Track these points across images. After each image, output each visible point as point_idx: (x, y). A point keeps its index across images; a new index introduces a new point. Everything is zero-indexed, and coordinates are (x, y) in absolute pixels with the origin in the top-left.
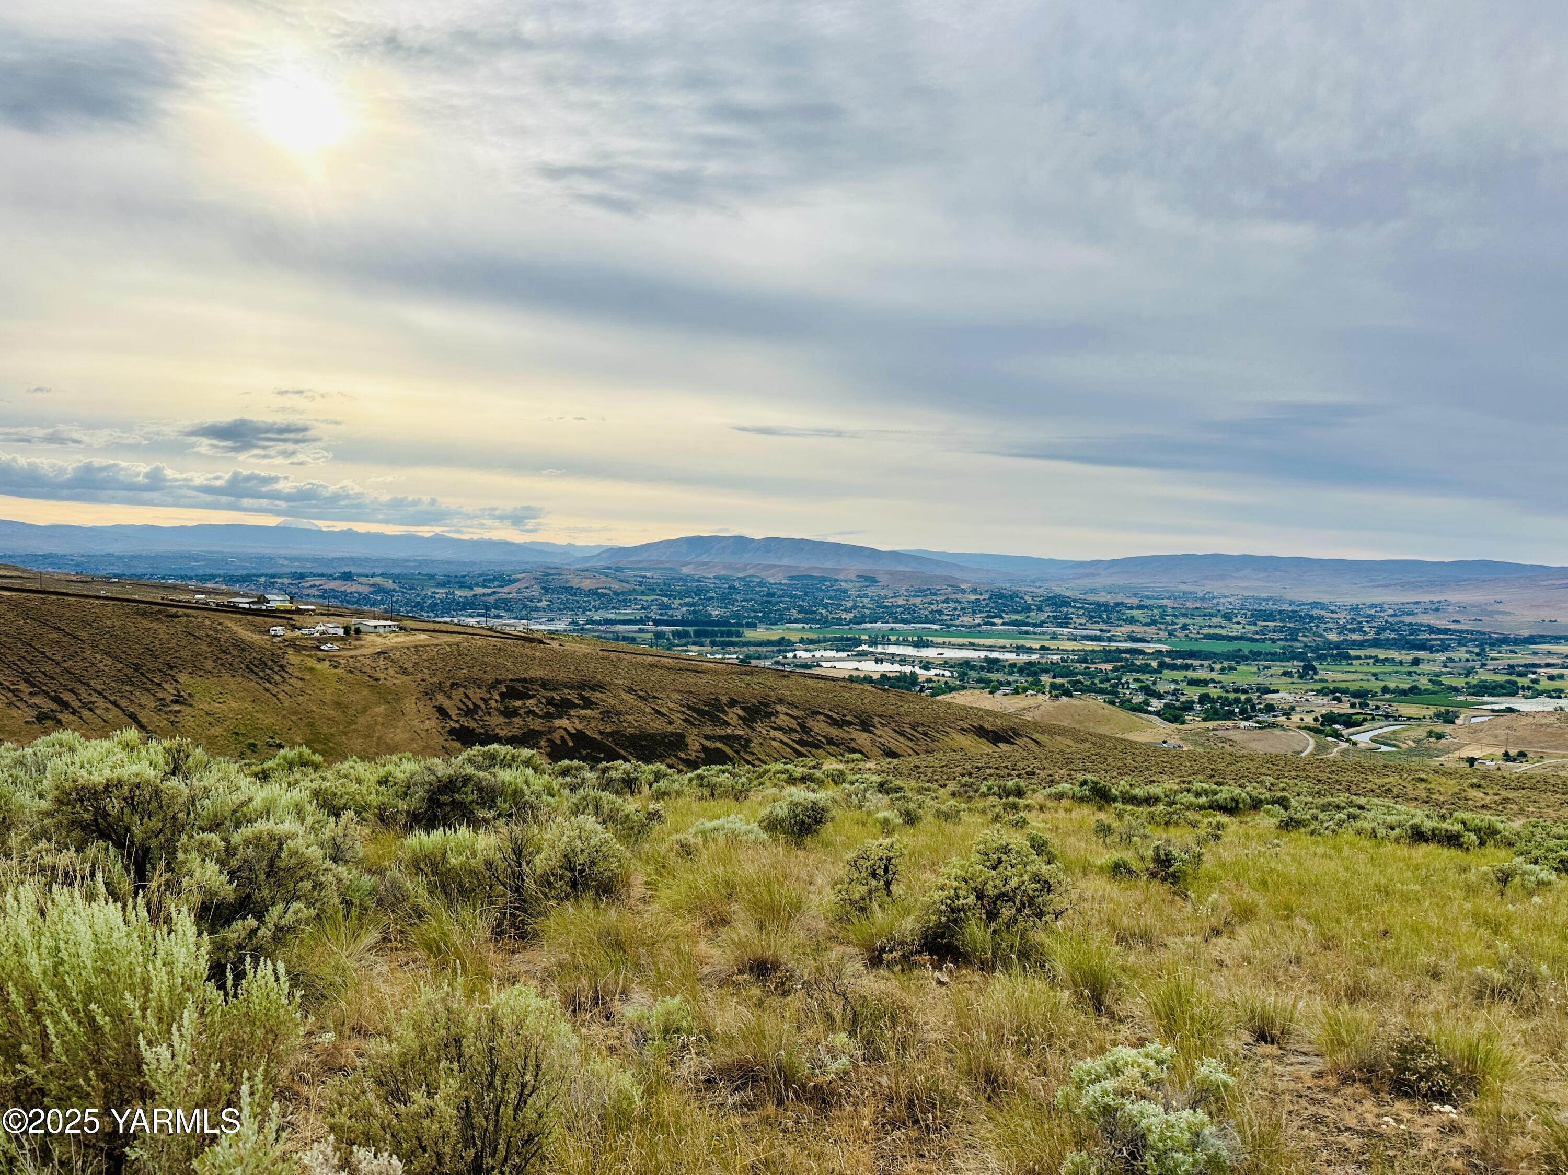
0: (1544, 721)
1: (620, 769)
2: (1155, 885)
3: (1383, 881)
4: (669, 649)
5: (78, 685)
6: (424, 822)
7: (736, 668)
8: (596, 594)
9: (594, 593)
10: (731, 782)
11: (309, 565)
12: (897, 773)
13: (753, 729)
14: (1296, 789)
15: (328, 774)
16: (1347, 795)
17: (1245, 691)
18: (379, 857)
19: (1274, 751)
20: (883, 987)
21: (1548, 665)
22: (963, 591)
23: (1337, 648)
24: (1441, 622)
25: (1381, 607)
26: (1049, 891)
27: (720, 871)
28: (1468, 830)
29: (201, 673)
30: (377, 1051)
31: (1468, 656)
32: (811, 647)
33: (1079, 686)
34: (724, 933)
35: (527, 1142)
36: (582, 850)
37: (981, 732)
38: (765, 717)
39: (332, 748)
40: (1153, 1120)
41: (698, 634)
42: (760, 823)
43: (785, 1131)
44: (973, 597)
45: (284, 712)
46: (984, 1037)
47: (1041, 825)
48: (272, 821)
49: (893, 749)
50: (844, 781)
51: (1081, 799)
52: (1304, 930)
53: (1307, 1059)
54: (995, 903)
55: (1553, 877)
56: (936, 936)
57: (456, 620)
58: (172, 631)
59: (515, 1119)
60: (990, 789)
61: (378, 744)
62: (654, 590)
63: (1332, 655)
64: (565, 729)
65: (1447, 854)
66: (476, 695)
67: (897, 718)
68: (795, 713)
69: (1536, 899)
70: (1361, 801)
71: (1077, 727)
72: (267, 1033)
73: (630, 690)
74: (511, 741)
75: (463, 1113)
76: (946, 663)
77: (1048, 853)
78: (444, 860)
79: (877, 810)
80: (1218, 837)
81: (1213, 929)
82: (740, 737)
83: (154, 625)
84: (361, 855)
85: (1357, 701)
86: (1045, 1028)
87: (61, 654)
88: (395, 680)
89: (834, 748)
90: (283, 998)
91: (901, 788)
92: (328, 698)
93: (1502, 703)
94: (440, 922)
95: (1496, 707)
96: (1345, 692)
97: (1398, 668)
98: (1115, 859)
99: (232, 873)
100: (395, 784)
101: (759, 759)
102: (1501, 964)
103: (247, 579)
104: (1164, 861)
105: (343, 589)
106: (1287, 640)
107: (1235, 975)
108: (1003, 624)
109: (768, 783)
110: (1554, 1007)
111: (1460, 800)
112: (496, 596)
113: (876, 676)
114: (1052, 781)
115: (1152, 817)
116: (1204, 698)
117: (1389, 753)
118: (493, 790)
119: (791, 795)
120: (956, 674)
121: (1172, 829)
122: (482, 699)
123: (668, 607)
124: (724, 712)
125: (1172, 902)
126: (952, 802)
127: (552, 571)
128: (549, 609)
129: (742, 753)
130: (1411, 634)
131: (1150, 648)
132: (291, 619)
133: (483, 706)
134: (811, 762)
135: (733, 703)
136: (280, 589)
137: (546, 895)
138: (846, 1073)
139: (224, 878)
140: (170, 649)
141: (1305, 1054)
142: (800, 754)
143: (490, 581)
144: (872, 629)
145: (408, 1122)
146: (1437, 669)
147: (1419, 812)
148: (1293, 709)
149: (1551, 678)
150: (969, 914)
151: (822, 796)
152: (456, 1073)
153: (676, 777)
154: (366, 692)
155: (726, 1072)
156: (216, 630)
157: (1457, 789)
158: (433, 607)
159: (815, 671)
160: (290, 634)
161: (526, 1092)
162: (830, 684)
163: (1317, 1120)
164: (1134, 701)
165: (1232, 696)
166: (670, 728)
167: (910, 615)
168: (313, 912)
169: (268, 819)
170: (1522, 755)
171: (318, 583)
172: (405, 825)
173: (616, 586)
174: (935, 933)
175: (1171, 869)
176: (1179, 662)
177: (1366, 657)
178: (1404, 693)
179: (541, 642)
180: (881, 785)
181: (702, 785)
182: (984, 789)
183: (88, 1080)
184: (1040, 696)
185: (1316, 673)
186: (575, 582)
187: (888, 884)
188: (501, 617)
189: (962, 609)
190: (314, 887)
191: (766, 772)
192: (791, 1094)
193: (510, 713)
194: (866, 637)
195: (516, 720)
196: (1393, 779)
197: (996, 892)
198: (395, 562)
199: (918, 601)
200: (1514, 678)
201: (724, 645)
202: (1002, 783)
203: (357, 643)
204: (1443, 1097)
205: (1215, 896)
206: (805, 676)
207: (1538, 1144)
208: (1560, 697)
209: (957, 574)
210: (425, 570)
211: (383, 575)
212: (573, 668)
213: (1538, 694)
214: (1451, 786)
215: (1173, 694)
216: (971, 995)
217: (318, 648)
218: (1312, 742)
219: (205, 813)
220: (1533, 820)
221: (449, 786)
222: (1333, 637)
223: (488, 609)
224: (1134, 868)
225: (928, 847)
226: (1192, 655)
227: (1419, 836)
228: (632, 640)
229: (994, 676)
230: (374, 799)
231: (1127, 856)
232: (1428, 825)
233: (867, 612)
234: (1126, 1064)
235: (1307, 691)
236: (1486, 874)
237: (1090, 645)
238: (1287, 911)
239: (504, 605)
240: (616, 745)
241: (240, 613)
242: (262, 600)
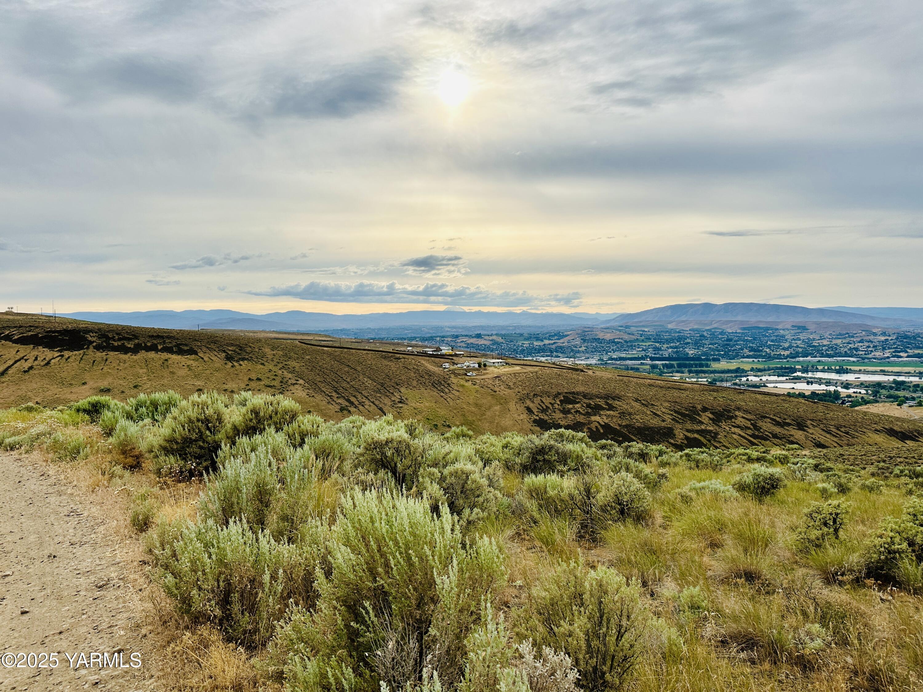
1: (635, 447)
4: (661, 375)
5: (357, 394)
6: (532, 470)
7: (706, 387)
8: (614, 342)
9: (612, 342)
10: (709, 459)
11: (460, 330)
12: (827, 458)
13: (720, 427)
15: (478, 441)
18: (509, 488)
20: (842, 598)
22: (875, 334)
27: (712, 513)
29: (411, 388)
32: (759, 374)
34: (720, 552)
35: (624, 660)
36: (626, 493)
37: (891, 432)
38: (728, 419)
39: (474, 428)
41: (679, 366)
42: (733, 485)
43: (780, 681)
44: (883, 338)
45: (450, 409)
48: (462, 463)
49: (822, 442)
50: (788, 462)
57: (535, 359)
58: (398, 366)
59: (617, 645)
60: (902, 471)
61: (497, 427)
62: (650, 339)
64: (598, 422)
66: (547, 401)
67: (825, 422)
68: (749, 416)
73: (637, 400)
74: (569, 427)
76: (862, 384)
78: (546, 492)
79: (816, 482)
82: (711, 431)
83: (390, 363)
84: (502, 485)
87: (350, 378)
88: (503, 391)
89: (778, 441)
91: (832, 469)
92: (471, 401)
94: (546, 527)
99: (445, 490)
100: (513, 448)
101: (725, 446)
103: (431, 339)
105: (477, 343)
108: (908, 357)
109: (733, 461)
112: (556, 345)
113: (807, 393)
118: (565, 455)
119: (754, 469)
120: (870, 392)
122: (550, 403)
123: (659, 349)
124: (699, 415)
126: (873, 480)
127: (587, 330)
128: (586, 352)
129: (712, 442)
132: (452, 359)
133: (551, 407)
134: (762, 449)
135: (705, 409)
136: (447, 343)
137: (606, 518)
138: (823, 650)
139: (442, 492)
140: (397, 375)
142: (753, 444)
143: (552, 336)
144: (803, 361)
150: (903, 555)
151: (777, 470)
152: (582, 613)
153: (672, 454)
154: (490, 398)
155: (734, 637)
156: (417, 365)
158: (522, 351)
159: (762, 389)
160: (452, 367)
161: (622, 631)
162: (774, 398)
166: (663, 424)
167: (833, 352)
168: (484, 514)
169: (460, 462)
171: (464, 340)
172: (521, 471)
173: (626, 337)
174: (876, 567)
179: (582, 371)
180: (816, 466)
181: (689, 460)
182: (897, 471)
183: (409, 590)
186: (601, 336)
187: (836, 530)
188: (559, 357)
189: (874, 347)
190: (484, 501)
191: (731, 454)
193: (566, 412)
194: (799, 367)
195: (569, 416)
198: (503, 328)
199: (839, 341)
201: (697, 372)
202: (911, 468)
203: (485, 372)
206: (755, 392)
209: (870, 323)
210: (518, 331)
211: (497, 335)
212: (601, 386)
217: (466, 374)
219: (430, 457)
221: (542, 451)
223: (552, 352)
225: (859, 509)
228: (637, 370)
229: (901, 393)
230: (502, 456)
233: (800, 350)
239: (561, 350)
240: (629, 433)
241: (428, 356)
242: (438, 349)
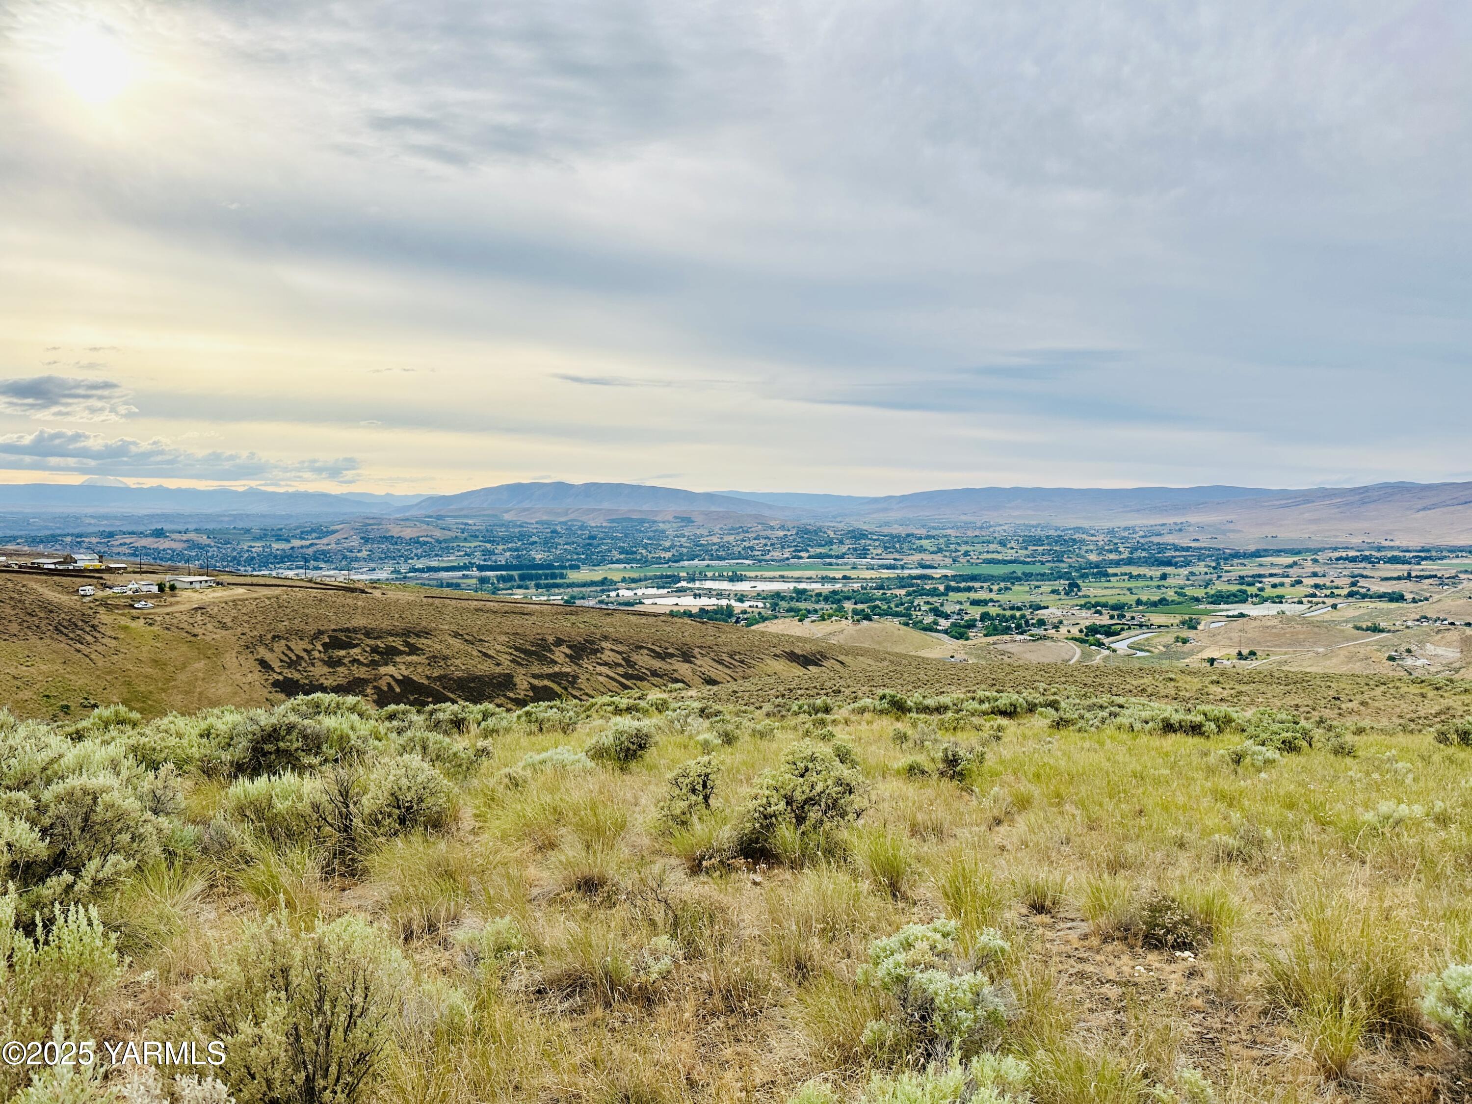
0: (1269, 624)
1: (447, 710)
2: (945, 784)
3: (1139, 768)
4: (494, 593)
6: (249, 771)
7: (561, 609)
8: (418, 542)
9: (416, 541)
10: (558, 716)
11: (118, 523)
12: (716, 698)
13: (581, 666)
14: (1065, 693)
15: (147, 731)
16: (1109, 696)
17: (1019, 609)
18: (203, 808)
19: (1046, 661)
20: (701, 891)
21: (1271, 575)
22: (772, 528)
23: (1097, 567)
24: (1185, 542)
25: (1133, 529)
26: (850, 793)
27: (548, 799)
28: (1209, 720)
29: (6, 637)
30: (201, 988)
31: (1206, 570)
32: (633, 585)
33: (878, 611)
34: (554, 856)
35: (358, 1061)
36: (409, 788)
37: (792, 657)
38: (591, 653)
39: (151, 706)
40: (939, 985)
41: (522, 578)
42: (587, 752)
43: (613, 1030)
44: (781, 533)
45: (98, 673)
46: (794, 927)
47: (847, 737)
48: (85, 776)
49: (713, 677)
50: (667, 709)
51: (881, 712)
52: (1073, 815)
53: (1074, 924)
54: (803, 807)
55: (1277, 755)
56: (751, 841)
57: (274, 574)
59: (345, 1040)
60: (800, 707)
61: (199, 700)
62: (476, 537)
63: (1093, 574)
64: (392, 676)
65: (1193, 741)
66: (299, 646)
67: (715, 648)
68: (620, 648)
69: (1263, 775)
70: (1121, 700)
71: (877, 647)
72: (82, 976)
73: (456, 635)
74: (338, 690)
75: (292, 1039)
76: (759, 595)
77: (852, 761)
78: (270, 806)
79: (698, 733)
80: (998, 738)
81: (995, 819)
82: (567, 674)
84: (183, 806)
85: (1115, 613)
86: (848, 915)
88: (212, 634)
89: (655, 680)
90: (97, 941)
91: (720, 712)
92: (144, 656)
93: (1235, 609)
94: (268, 866)
95: (1231, 613)
96: (1105, 605)
97: (1149, 583)
98: (909, 762)
99: (44, 832)
100: (218, 736)
101: (587, 694)
102: (1233, 831)
103: (53, 539)
104: (952, 761)
105: (155, 546)
106: (1054, 562)
107: (1015, 858)
108: (809, 557)
109: (595, 715)
110: (1277, 865)
111: (1202, 695)
112: (314, 548)
113: (695, 610)
114: (856, 698)
115: (942, 725)
116: (985, 617)
117: (1144, 657)
118: (318, 737)
119: (616, 725)
120: (768, 605)
121: (959, 734)
122: (305, 650)
123: (492, 553)
124: (551, 651)
125: (961, 797)
126: (767, 722)
127: (371, 522)
128: (370, 558)
129: (570, 690)
130: (1159, 553)
131: (937, 573)
132: (101, 578)
133: (306, 657)
134: (636, 693)
135: (559, 642)
136: (88, 548)
137: (375, 834)
138: (669, 972)
139: (36, 834)
141: (1073, 920)
142: (626, 687)
143: (308, 533)
144: (690, 566)
145: (236, 1051)
146: (1181, 582)
147: (1169, 708)
148: (1061, 622)
149: (1274, 586)
150: (780, 819)
151: (646, 724)
152: (284, 1001)
153: (504, 714)
154: (184, 648)
155: (556, 982)
156: (20, 593)
157: (1199, 686)
158: (250, 561)
159: (637, 608)
160: (100, 594)
161: (356, 1014)
162: (652, 620)
163: (1082, 976)
164: (925, 622)
165: (1008, 613)
166: (498, 670)
167: (724, 552)
168: (132, 863)
169: (81, 774)
170: (1253, 653)
171: (128, 541)
172: (229, 775)
173: (438, 534)
174: (750, 840)
175: (958, 768)
176: (963, 585)
177: (1122, 574)
178: (1155, 604)
179: (363, 591)
180: (702, 711)
181: (530, 722)
182: (795, 708)
184: (844, 621)
185: (1079, 590)
186: (395, 531)
187: (706, 798)
188: (321, 568)
189: (772, 545)
190: (133, 839)
191: (593, 705)
192: (616, 996)
193: (333, 663)
194: (685, 574)
195: (341, 669)
196: (1147, 680)
197: (804, 797)
198: (209, 518)
199: (731, 538)
200: (1244, 587)
201: (548, 587)
202: (811, 701)
203: (173, 599)
204: (1184, 946)
205: (996, 789)
206: (628, 613)
207: (1262, 979)
208: (1281, 602)
209: (767, 513)
210: (240, 525)
211: (197, 530)
212: (396, 616)
213: (1265, 600)
214: (1195, 683)
215: (958, 614)
216: (782, 891)
217: (132, 606)
218: (1078, 652)
219: (12, 772)
220: (1262, 709)
221: (273, 735)
222: (1093, 557)
223: (306, 561)
224: (926, 769)
225: (745, 763)
226: (974, 578)
227: (1168, 727)
228: (457, 586)
229: (802, 605)
230: (195, 752)
231: (921, 759)
232: (1175, 718)
233: (685, 550)
234: (916, 939)
235: (1073, 606)
236: (1223, 756)
237: (886, 573)
238: (1059, 799)
239: (324, 556)
240: (444, 688)
241: (46, 574)
242: (68, 560)
